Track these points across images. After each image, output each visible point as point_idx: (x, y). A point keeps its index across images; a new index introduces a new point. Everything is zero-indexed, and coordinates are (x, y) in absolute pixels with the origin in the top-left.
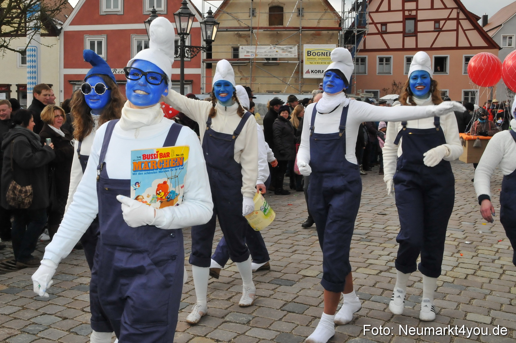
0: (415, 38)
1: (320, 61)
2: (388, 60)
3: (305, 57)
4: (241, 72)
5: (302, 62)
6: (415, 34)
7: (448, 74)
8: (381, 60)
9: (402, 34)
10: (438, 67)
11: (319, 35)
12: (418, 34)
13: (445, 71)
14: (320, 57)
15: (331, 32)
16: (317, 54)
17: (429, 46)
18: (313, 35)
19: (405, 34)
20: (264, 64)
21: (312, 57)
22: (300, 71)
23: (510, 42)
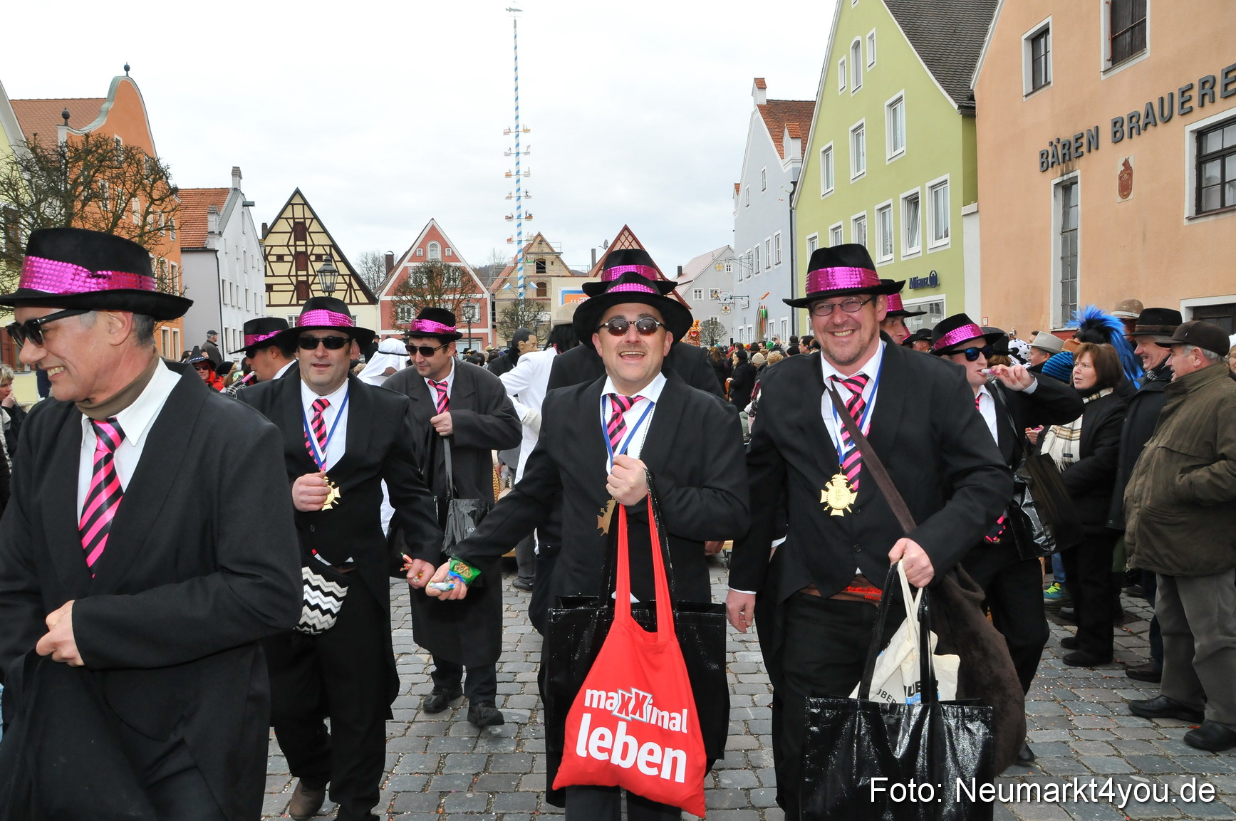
23: (700, 295)
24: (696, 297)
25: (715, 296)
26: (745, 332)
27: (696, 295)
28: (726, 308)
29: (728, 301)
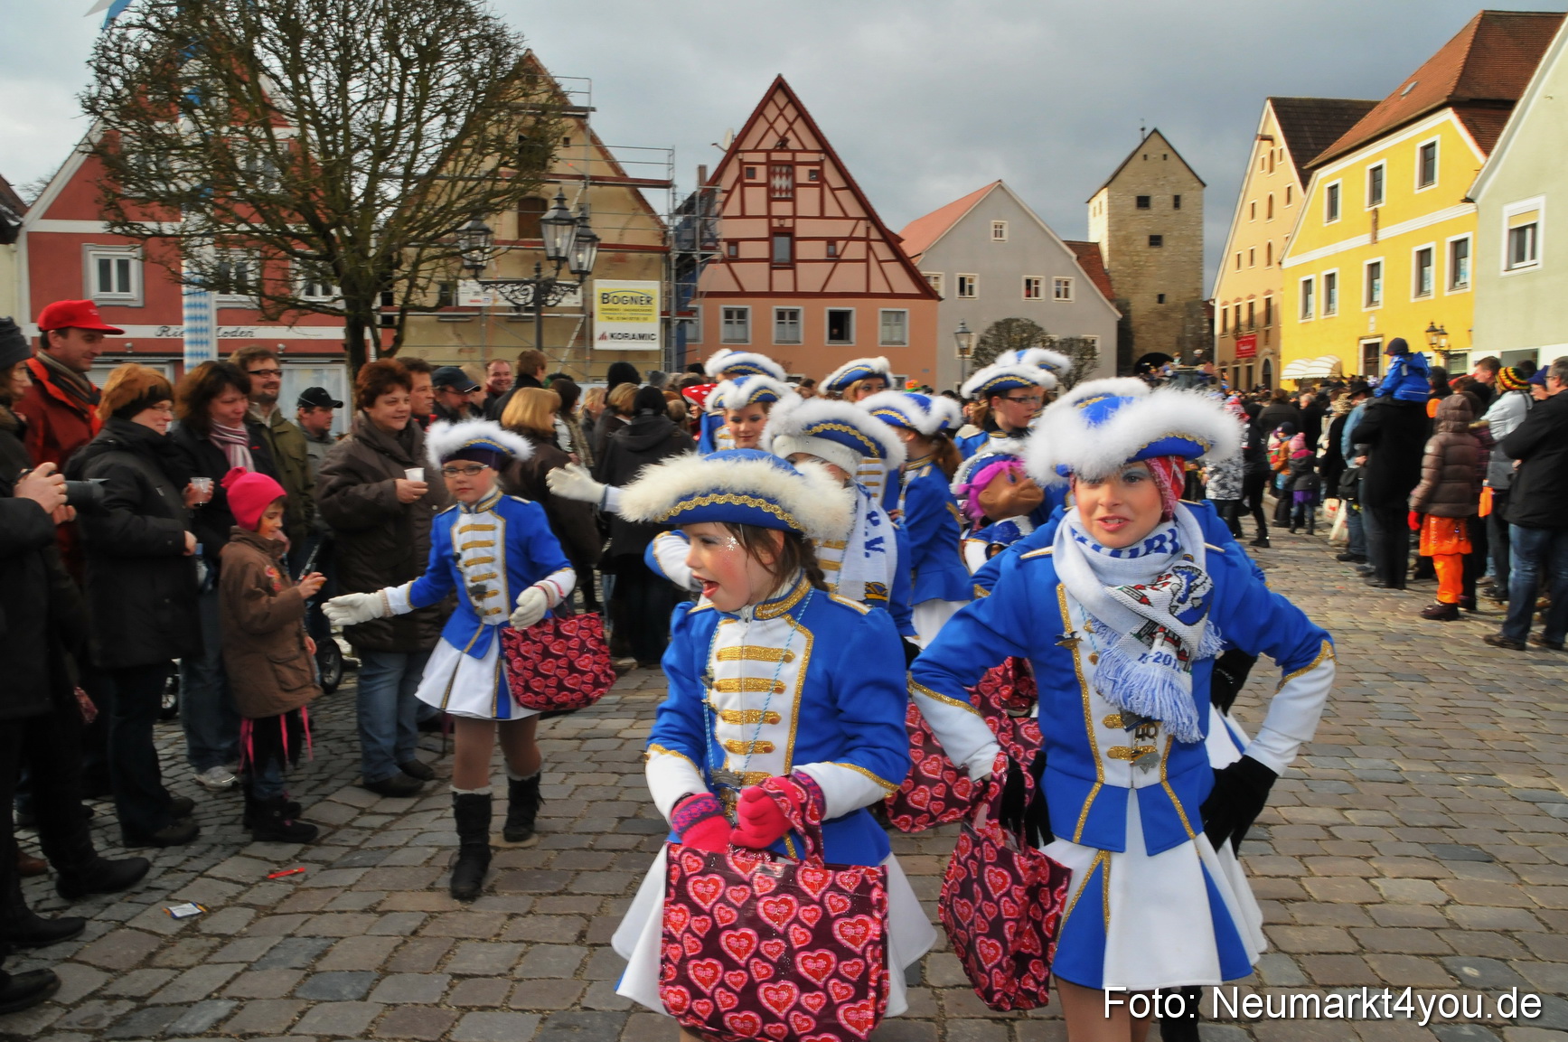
0: (791, 272)
1: (628, 315)
2: (742, 314)
3: (597, 306)
4: (459, 336)
5: (591, 316)
6: (792, 263)
7: (853, 342)
8: (729, 314)
9: (766, 265)
10: (835, 331)
11: (622, 260)
12: (799, 265)
13: (848, 338)
14: (628, 306)
15: (647, 255)
16: (622, 300)
17: (817, 289)
18: (611, 260)
19: (773, 264)
20: (511, 320)
21: (610, 305)
22: (586, 335)
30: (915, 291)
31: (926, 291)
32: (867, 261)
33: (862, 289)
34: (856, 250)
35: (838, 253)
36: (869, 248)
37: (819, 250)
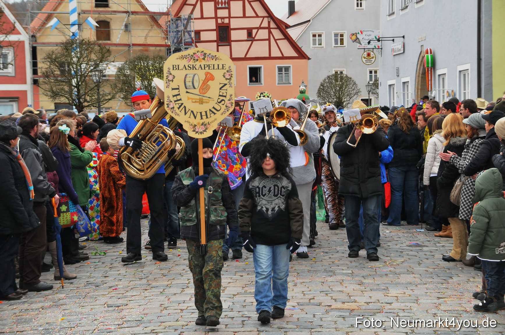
0: (229, 47)
6: (228, 42)
7: (263, 85)
9: (215, 43)
11: (147, 51)
12: (232, 43)
13: (260, 82)
15: (158, 48)
17: (243, 56)
18: (141, 50)
19: (219, 43)
23: (320, 40)
24: (314, 43)
25: (354, 37)
26: (398, 88)
27: (314, 41)
28: (369, 55)
29: (373, 44)
30: (296, 55)
31: (302, 55)
32: (269, 40)
33: (267, 55)
34: (263, 34)
35: (253, 36)
36: (270, 33)
37: (243, 34)
